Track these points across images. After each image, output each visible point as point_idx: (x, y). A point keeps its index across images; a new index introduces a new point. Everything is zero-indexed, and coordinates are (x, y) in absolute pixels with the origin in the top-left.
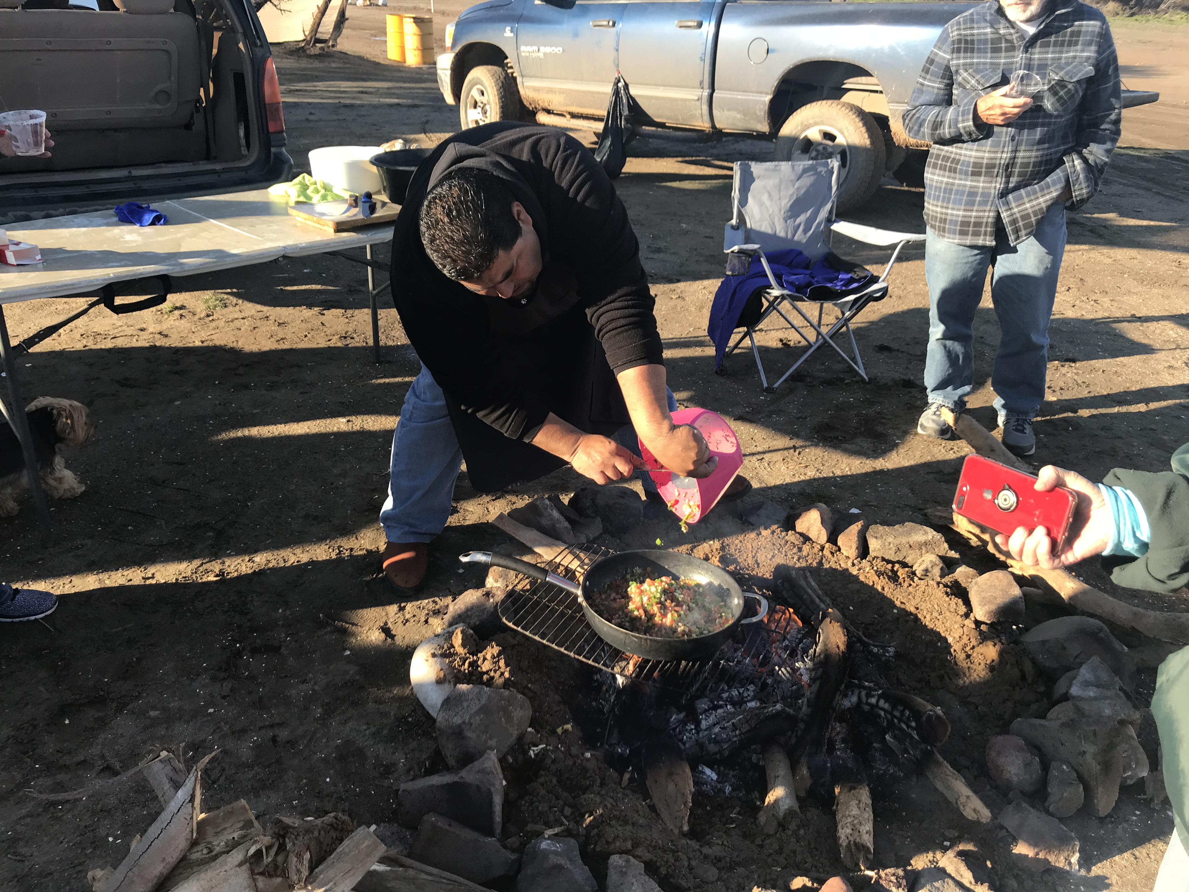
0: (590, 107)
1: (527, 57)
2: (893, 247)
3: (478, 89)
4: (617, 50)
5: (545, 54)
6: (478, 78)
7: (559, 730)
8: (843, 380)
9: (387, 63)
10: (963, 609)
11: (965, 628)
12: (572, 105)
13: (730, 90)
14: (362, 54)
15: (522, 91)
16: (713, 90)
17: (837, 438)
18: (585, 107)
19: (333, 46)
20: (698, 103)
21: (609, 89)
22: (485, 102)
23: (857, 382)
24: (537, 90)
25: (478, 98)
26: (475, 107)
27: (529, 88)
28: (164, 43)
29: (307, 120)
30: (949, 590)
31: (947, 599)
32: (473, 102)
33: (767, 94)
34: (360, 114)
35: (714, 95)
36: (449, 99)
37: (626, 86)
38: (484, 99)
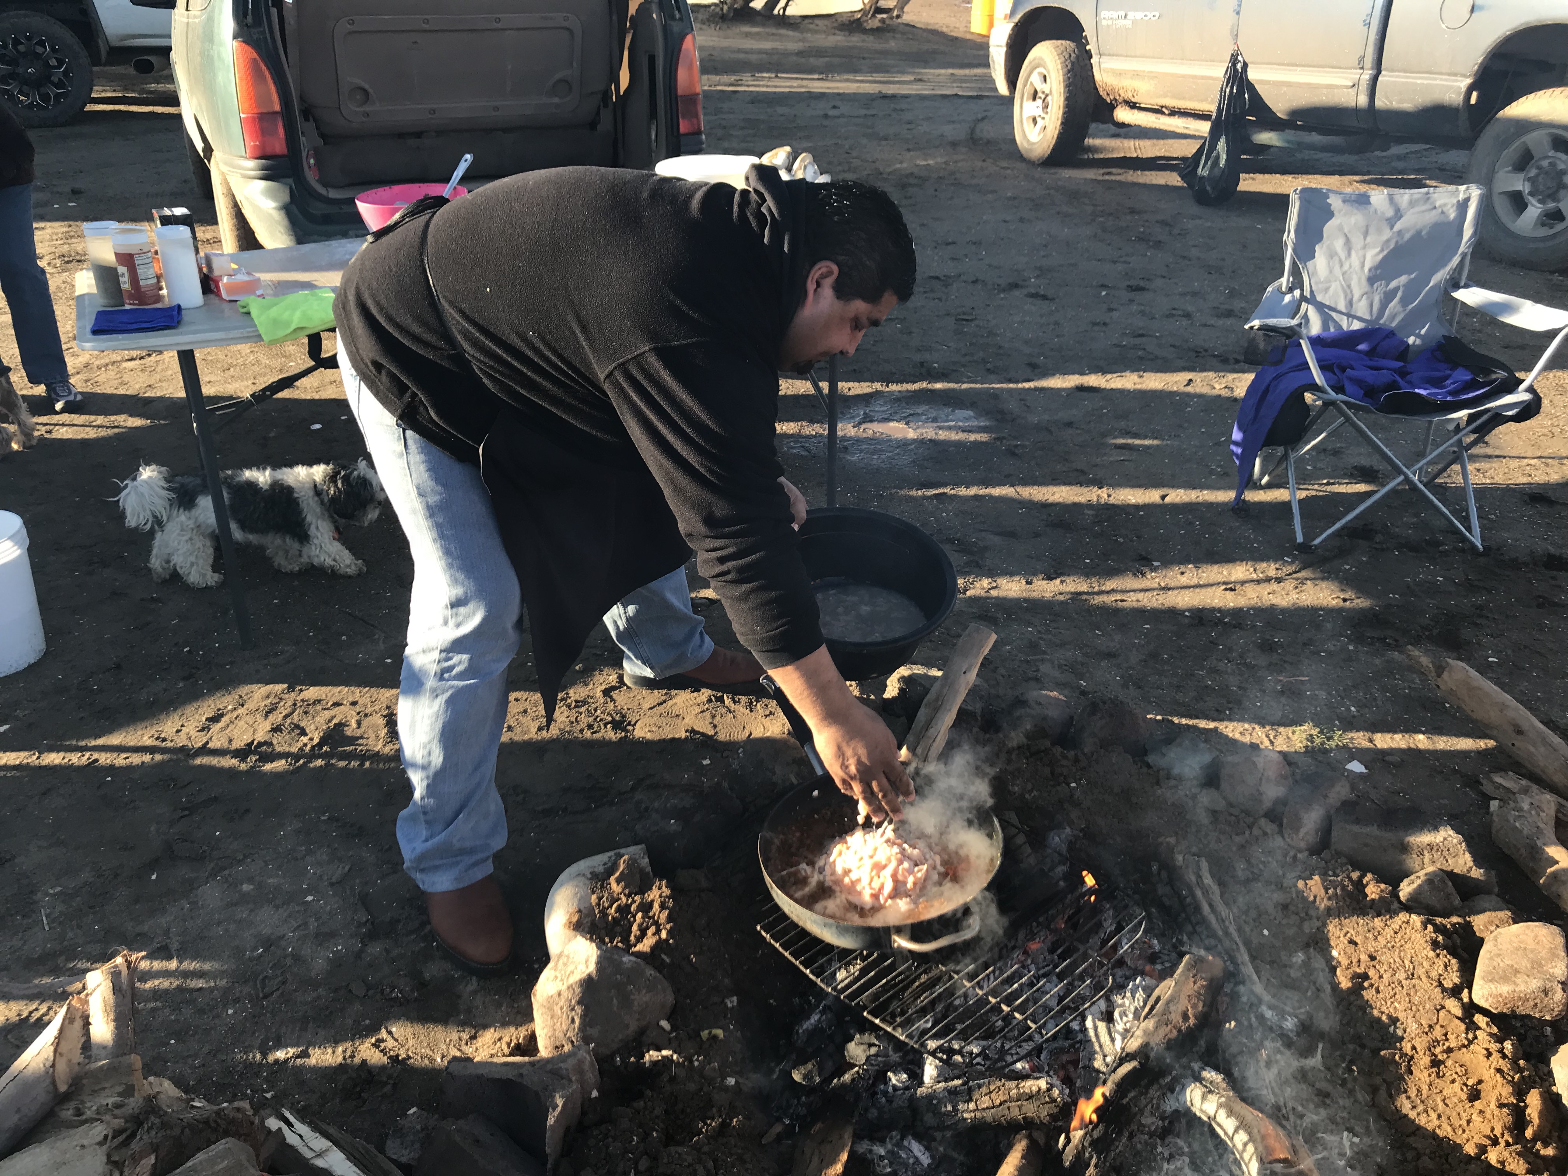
0: (1191, 99)
1: (1108, 26)
2: (1552, 334)
3: (1039, 73)
4: (1238, 13)
5: (1134, 22)
6: (1041, 59)
7: (705, 1034)
8: (1440, 544)
9: (968, 37)
10: (1453, 978)
11: (1442, 1013)
12: (1165, 96)
13: (1405, 71)
14: (936, 27)
15: (1097, 76)
16: (1379, 72)
17: (1383, 640)
18: (1184, 98)
19: (898, 17)
20: (1352, 92)
21: (1219, 72)
22: (1047, 92)
23: (1463, 550)
24: (1120, 74)
25: (1040, 86)
26: (1034, 99)
27: (1107, 71)
28: (566, 19)
29: (826, 116)
30: (1440, 938)
31: (1431, 954)
32: (1032, 92)
33: (1464, 76)
34: (898, 107)
35: (1380, 78)
36: (1003, 88)
37: (1245, 65)
38: (1046, 88)
